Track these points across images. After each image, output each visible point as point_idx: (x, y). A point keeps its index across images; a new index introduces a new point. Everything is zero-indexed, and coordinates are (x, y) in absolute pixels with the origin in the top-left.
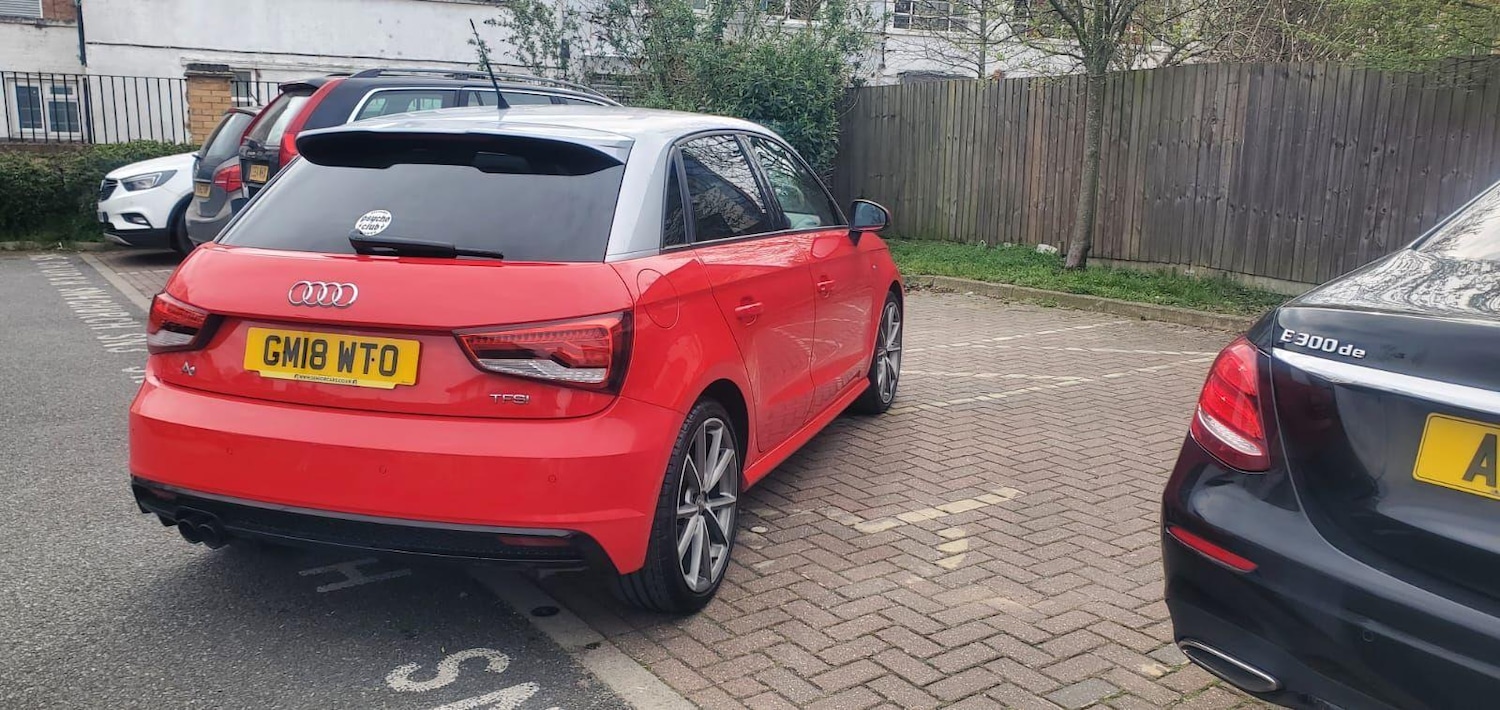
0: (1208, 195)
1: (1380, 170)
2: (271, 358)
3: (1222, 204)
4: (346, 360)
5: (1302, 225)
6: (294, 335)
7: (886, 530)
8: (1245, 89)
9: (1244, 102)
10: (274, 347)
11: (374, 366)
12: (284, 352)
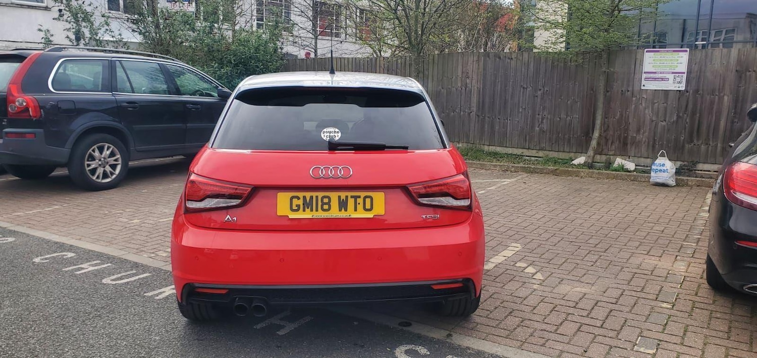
0: (466, 111)
1: (542, 99)
2: (295, 208)
3: (473, 114)
4: (343, 205)
5: (510, 123)
6: (308, 195)
7: (494, 267)
8: (482, 63)
9: (481, 69)
10: (295, 202)
11: (360, 207)
12: (303, 204)
